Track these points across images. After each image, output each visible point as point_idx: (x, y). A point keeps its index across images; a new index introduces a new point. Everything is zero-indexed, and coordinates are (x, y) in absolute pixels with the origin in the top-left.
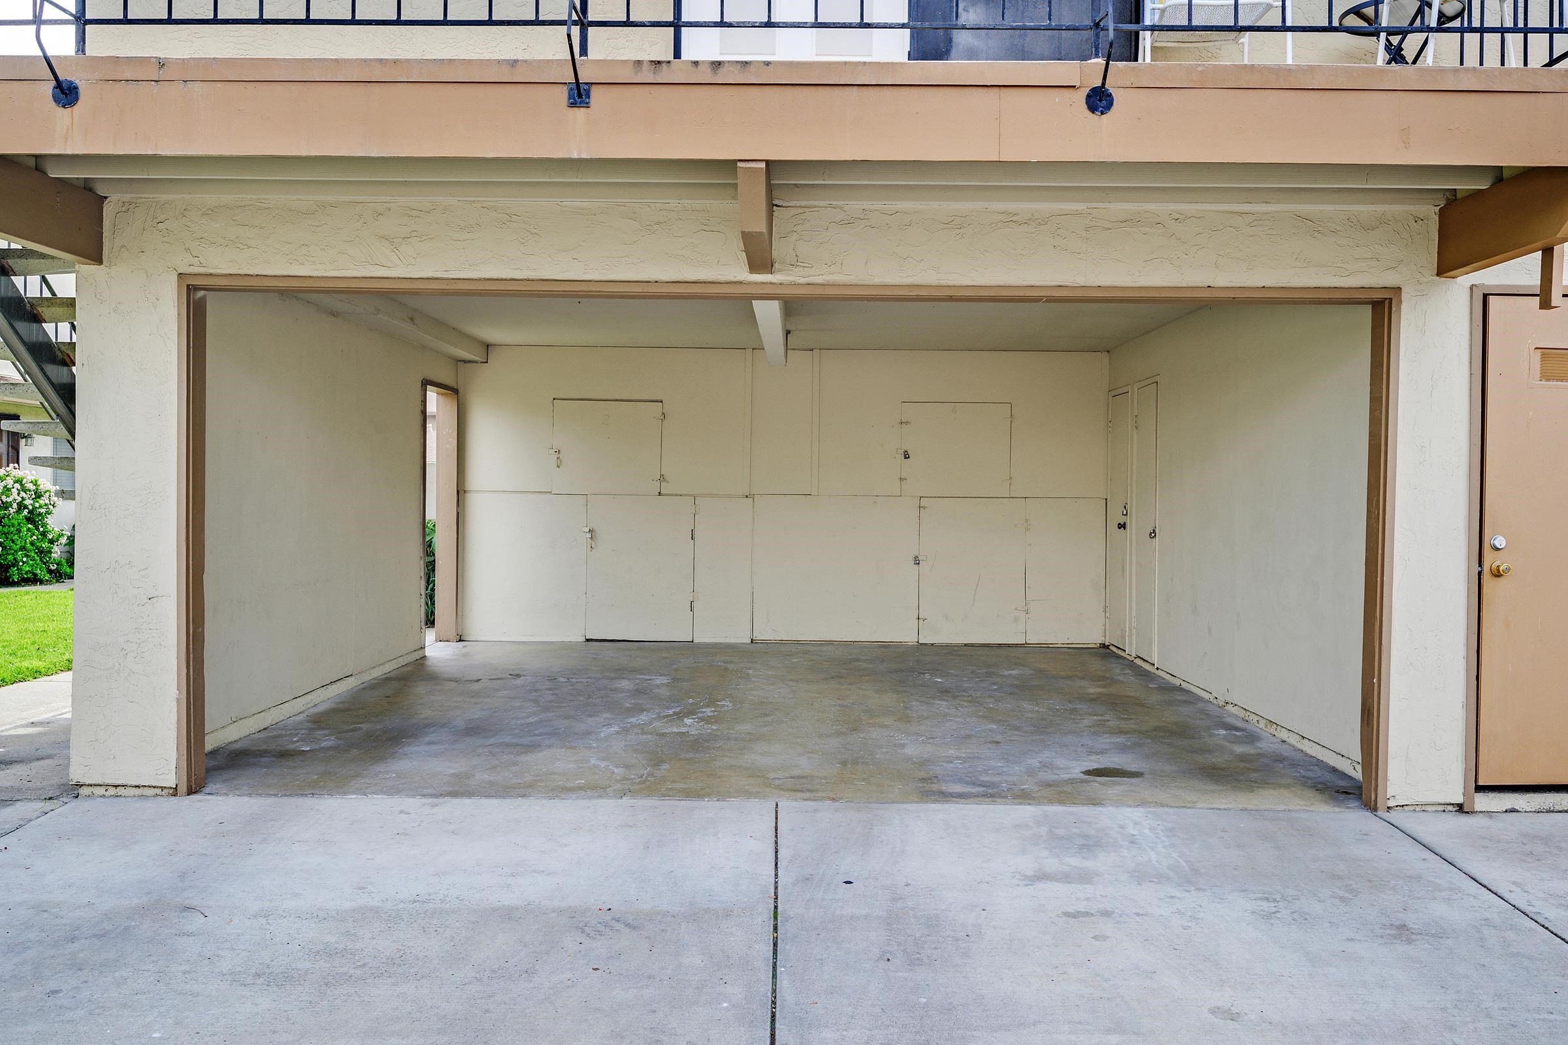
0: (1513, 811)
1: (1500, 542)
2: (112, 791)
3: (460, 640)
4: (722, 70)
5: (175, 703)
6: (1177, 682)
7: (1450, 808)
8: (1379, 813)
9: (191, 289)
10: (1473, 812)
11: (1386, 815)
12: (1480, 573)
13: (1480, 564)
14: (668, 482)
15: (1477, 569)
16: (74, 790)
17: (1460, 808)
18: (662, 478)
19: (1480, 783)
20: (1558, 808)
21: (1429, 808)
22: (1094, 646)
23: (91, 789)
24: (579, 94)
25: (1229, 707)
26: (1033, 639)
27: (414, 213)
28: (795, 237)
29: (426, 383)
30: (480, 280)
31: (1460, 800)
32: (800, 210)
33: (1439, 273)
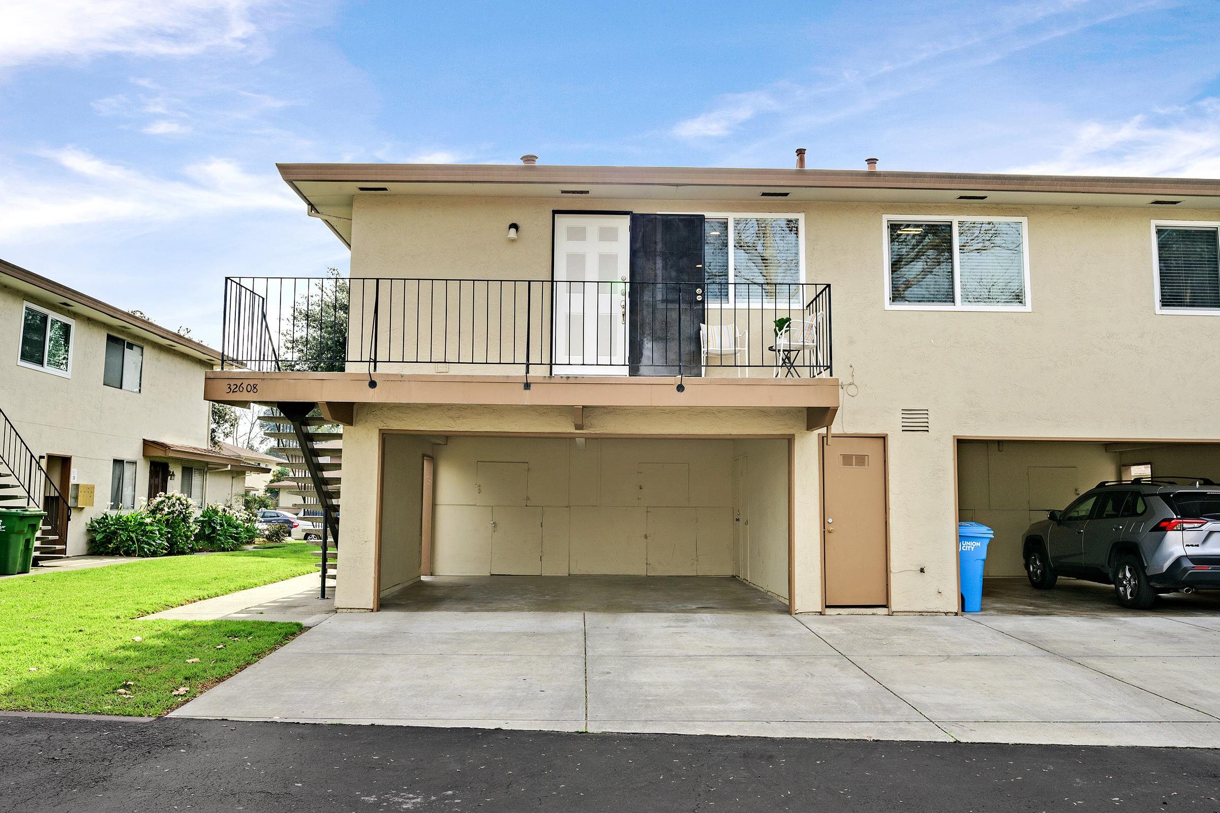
0: (839, 614)
1: (830, 520)
2: (349, 610)
3: (432, 575)
4: (569, 379)
5: (373, 579)
6: (755, 587)
7: (818, 613)
8: (793, 615)
9: (383, 434)
10: (825, 615)
11: (795, 616)
12: (824, 531)
13: (824, 528)
14: (530, 500)
15: (823, 530)
16: (336, 611)
17: (821, 613)
18: (528, 499)
19: (827, 604)
20: (855, 613)
21: (810, 614)
22: (728, 576)
23: (342, 610)
24: (527, 386)
25: (769, 593)
26: (700, 574)
27: (461, 409)
28: (590, 418)
29: (424, 456)
30: (483, 432)
31: (820, 611)
32: (592, 409)
33: (808, 430)
